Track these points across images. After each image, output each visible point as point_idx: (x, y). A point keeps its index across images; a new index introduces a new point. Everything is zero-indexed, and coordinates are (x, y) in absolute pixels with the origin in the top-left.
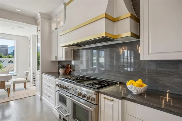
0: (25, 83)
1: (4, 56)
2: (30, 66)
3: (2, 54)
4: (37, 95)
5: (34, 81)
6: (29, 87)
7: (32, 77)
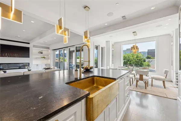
0: (164, 82)
1: (152, 57)
2: (172, 65)
3: (151, 56)
4: (178, 100)
5: (177, 82)
6: (170, 88)
7: (175, 78)
